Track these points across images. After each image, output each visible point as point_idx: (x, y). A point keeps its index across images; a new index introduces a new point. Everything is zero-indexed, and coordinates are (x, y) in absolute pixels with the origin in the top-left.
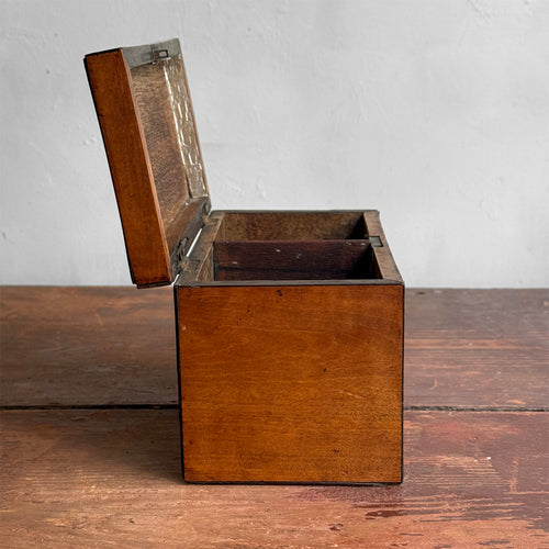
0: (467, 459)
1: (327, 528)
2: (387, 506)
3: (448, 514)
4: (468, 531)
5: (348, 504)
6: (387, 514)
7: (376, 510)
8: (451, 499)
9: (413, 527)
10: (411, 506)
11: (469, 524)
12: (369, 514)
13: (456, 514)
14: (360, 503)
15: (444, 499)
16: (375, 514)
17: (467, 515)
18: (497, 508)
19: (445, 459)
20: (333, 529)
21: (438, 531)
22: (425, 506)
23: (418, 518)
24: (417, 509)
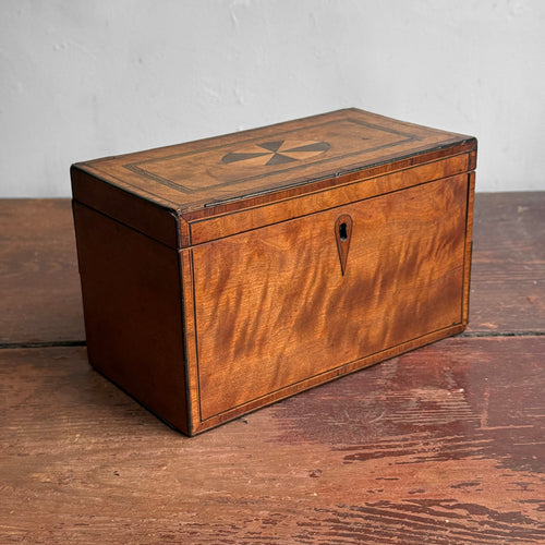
0: (441, 392)
1: (306, 475)
2: (364, 448)
3: (421, 455)
4: (441, 473)
5: (327, 447)
6: (364, 457)
7: (353, 453)
8: (425, 438)
9: (389, 471)
10: (388, 447)
11: (442, 465)
12: (346, 458)
13: (430, 454)
14: (339, 446)
15: (417, 438)
16: (352, 457)
17: (440, 455)
18: (468, 445)
19: (420, 392)
20: (311, 476)
21: (412, 474)
22: (399, 446)
23: (393, 459)
24: (392, 450)
